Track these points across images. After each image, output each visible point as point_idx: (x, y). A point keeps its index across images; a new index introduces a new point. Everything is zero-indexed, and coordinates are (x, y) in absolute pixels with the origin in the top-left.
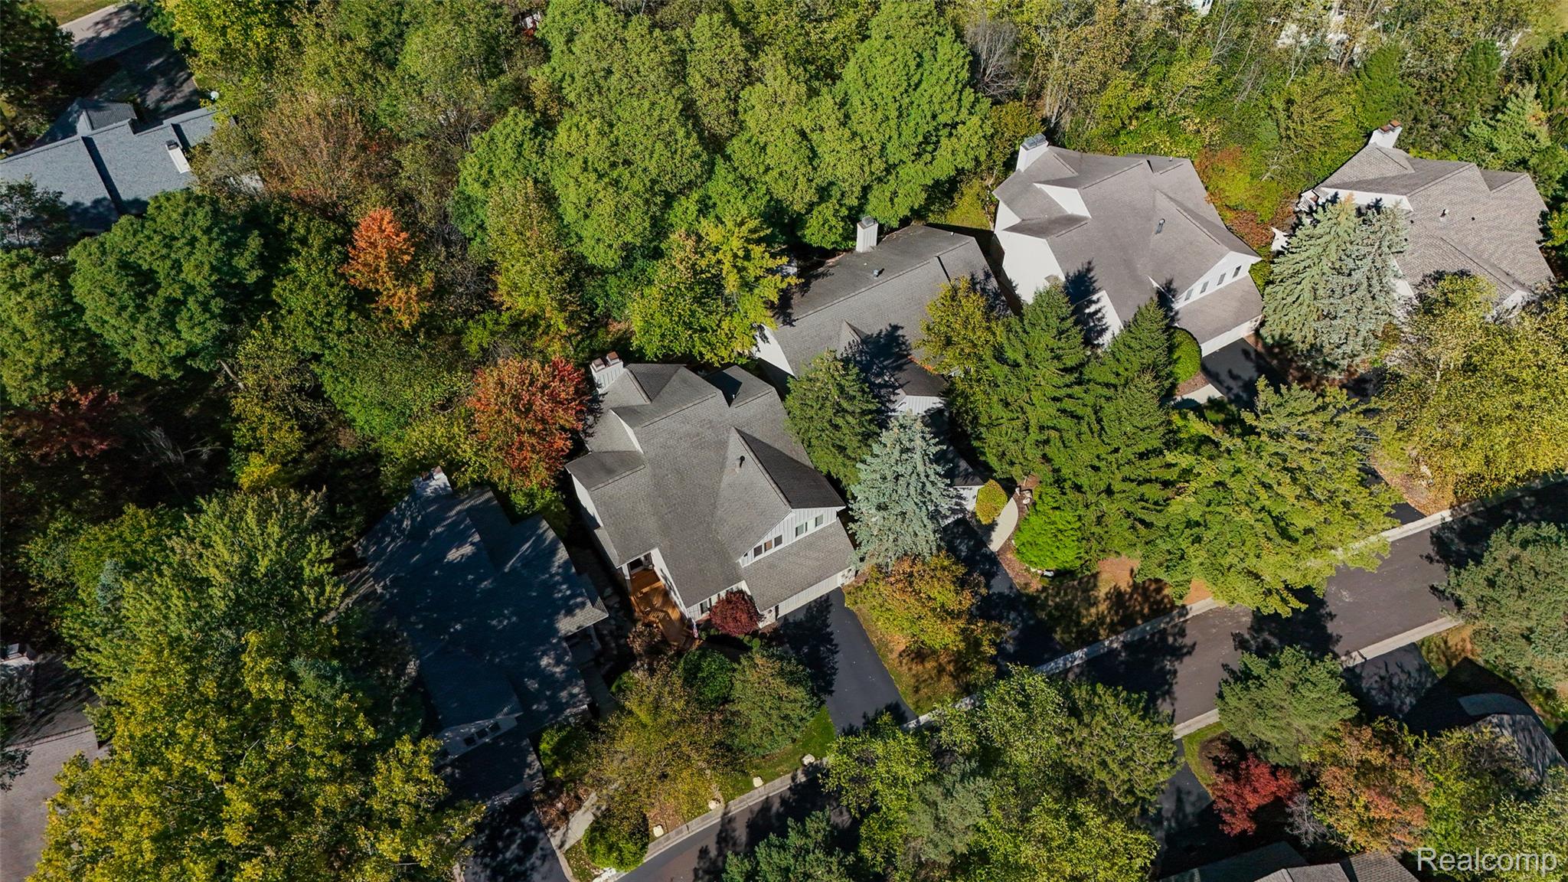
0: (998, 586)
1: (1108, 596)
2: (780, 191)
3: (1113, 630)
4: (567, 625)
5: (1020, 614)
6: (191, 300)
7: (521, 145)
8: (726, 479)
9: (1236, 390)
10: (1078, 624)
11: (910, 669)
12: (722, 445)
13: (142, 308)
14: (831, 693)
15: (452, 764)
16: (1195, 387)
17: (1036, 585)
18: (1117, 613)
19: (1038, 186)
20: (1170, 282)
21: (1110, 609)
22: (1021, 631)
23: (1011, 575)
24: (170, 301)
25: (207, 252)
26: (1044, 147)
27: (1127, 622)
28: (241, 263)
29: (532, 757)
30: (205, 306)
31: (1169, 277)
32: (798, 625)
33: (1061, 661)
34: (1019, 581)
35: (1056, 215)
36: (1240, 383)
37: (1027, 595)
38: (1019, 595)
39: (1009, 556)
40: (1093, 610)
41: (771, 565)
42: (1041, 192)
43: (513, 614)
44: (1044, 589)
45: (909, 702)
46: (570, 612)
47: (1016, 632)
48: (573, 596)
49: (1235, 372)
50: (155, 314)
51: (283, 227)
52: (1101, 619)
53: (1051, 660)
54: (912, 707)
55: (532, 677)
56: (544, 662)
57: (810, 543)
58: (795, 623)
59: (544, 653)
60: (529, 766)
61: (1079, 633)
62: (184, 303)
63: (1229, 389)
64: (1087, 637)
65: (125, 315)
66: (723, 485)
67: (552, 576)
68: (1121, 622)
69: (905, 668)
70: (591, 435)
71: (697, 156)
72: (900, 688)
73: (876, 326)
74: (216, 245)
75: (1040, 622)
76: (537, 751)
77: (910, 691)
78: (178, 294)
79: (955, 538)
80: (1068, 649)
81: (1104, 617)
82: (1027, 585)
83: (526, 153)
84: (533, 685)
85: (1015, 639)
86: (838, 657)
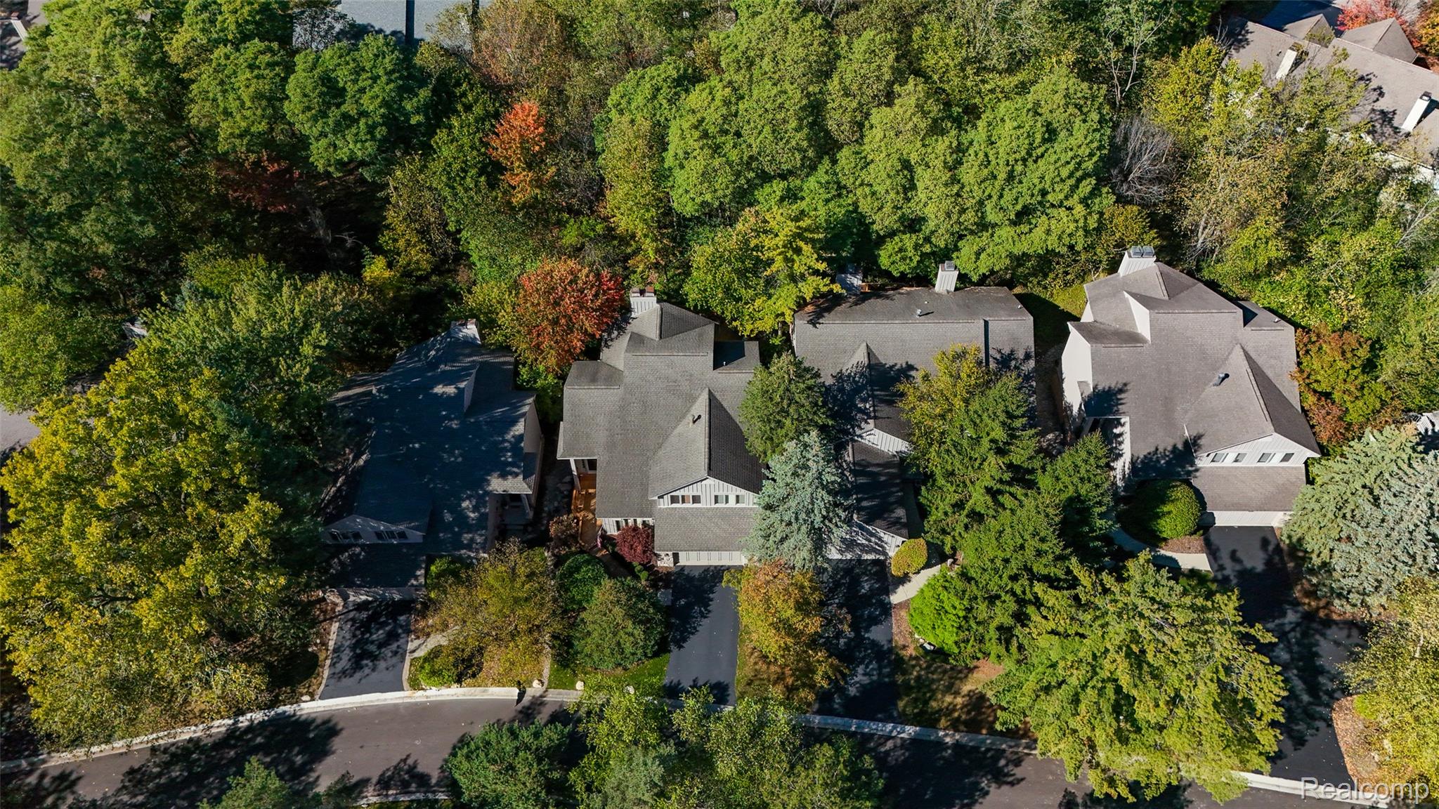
0: (876, 633)
1: (970, 694)
2: (865, 207)
3: (955, 725)
4: (498, 485)
5: (880, 668)
6: (363, 121)
7: (658, 90)
8: (680, 429)
9: (1227, 572)
10: (926, 702)
11: (756, 663)
12: (692, 399)
13: (324, 114)
14: (680, 647)
15: (363, 547)
16: (1188, 550)
17: (911, 651)
18: (968, 713)
19: (1127, 295)
20: (1199, 437)
21: (964, 706)
22: (872, 682)
23: (895, 630)
24: (345, 116)
25: (384, 89)
26: (1149, 262)
27: (973, 725)
28: (408, 106)
29: (420, 572)
30: (371, 129)
31: (1201, 431)
32: (690, 579)
33: (889, 726)
34: (899, 640)
35: (1127, 328)
36: (1238, 567)
37: (897, 654)
38: (891, 650)
39: (903, 613)
40: (948, 699)
41: (683, 516)
42: (1126, 301)
43: (461, 455)
44: (916, 658)
45: (736, 690)
46: (504, 476)
47: (866, 680)
48: (513, 464)
49: (1239, 554)
50: (331, 121)
51: (458, 91)
52: (950, 710)
53: (880, 720)
54: (737, 694)
55: (451, 512)
56: (465, 504)
57: (726, 515)
58: (687, 576)
59: (469, 498)
60: (416, 578)
61: (922, 713)
62: (357, 121)
63: (1221, 568)
64: (927, 720)
65: (309, 114)
66: (676, 431)
67: (505, 441)
68: (966, 723)
69: (752, 660)
70: (608, 347)
71: (800, 150)
72: (738, 674)
73: (891, 357)
74: (392, 86)
75: (894, 683)
76: (427, 570)
77: (744, 682)
78: (353, 113)
79: (864, 574)
80: (904, 720)
81: (954, 710)
82: (904, 647)
83: (660, 97)
84: (448, 517)
85: (863, 686)
86: (705, 622)
